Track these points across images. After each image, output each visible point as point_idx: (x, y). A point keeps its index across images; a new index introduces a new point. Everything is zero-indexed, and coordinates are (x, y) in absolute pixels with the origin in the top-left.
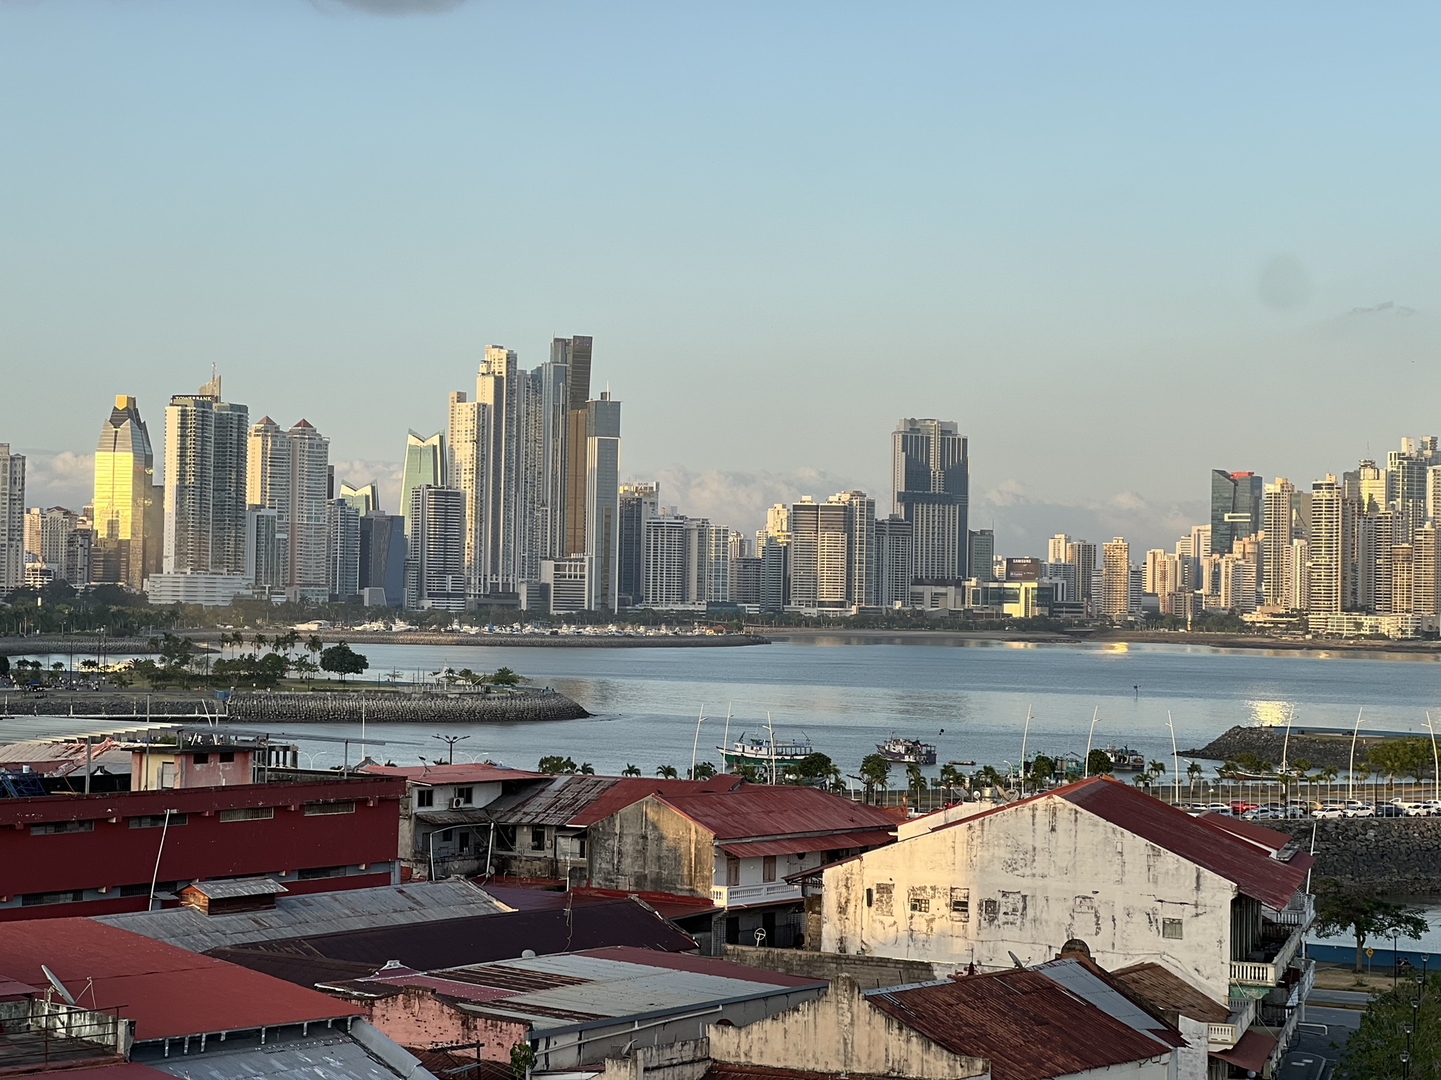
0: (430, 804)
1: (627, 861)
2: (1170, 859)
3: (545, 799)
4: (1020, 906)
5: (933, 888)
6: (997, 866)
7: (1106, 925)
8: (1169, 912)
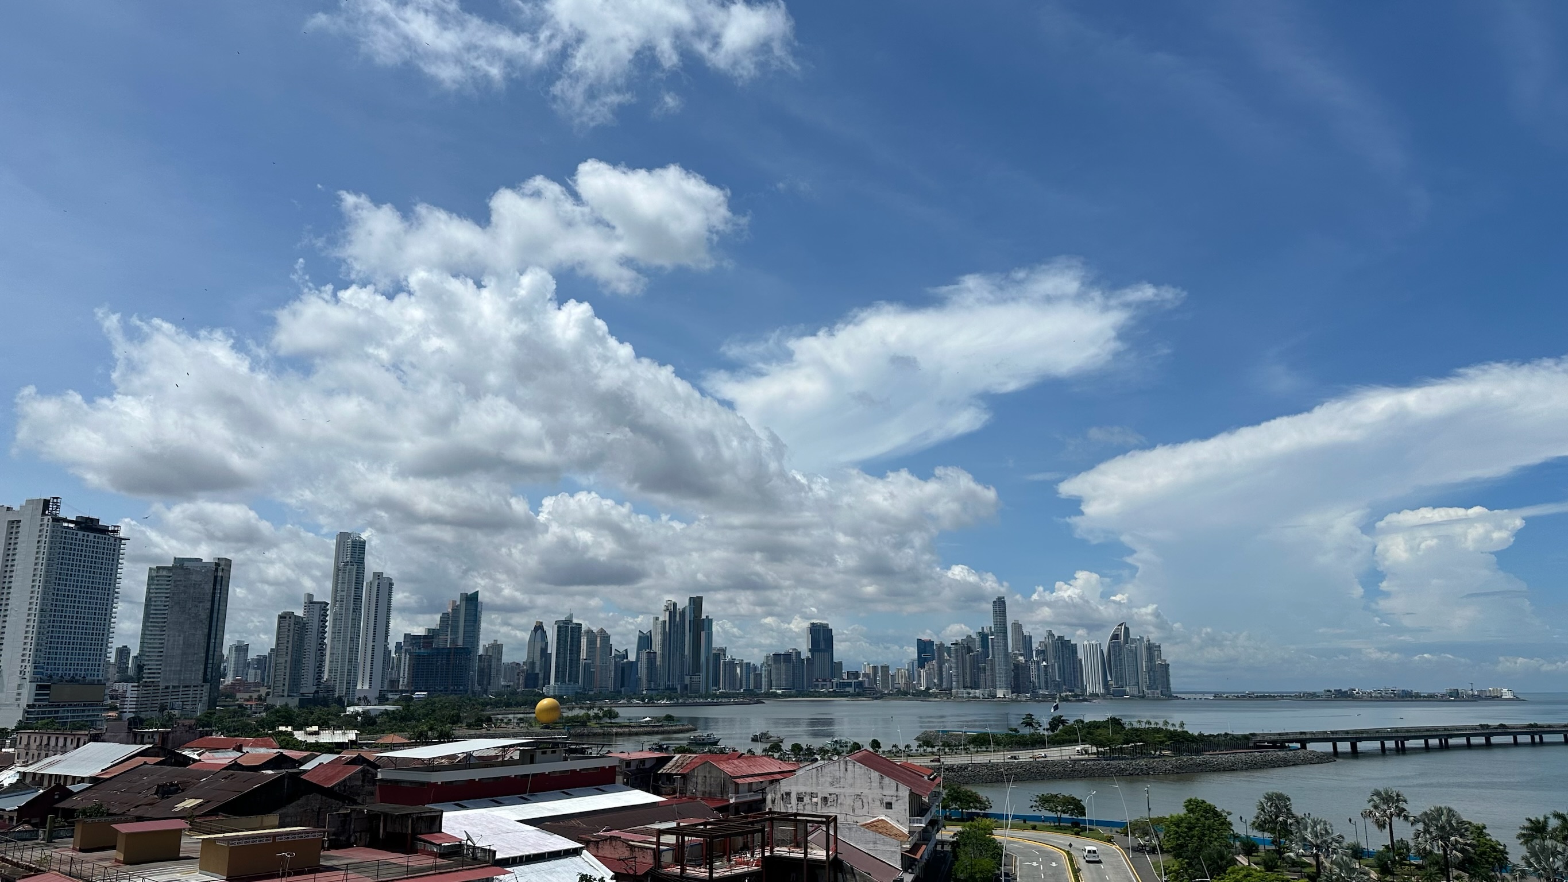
0: (630, 767)
1: (699, 786)
2: (887, 780)
3: (671, 763)
4: (835, 799)
5: (805, 793)
6: (827, 784)
7: (866, 805)
8: (887, 799)
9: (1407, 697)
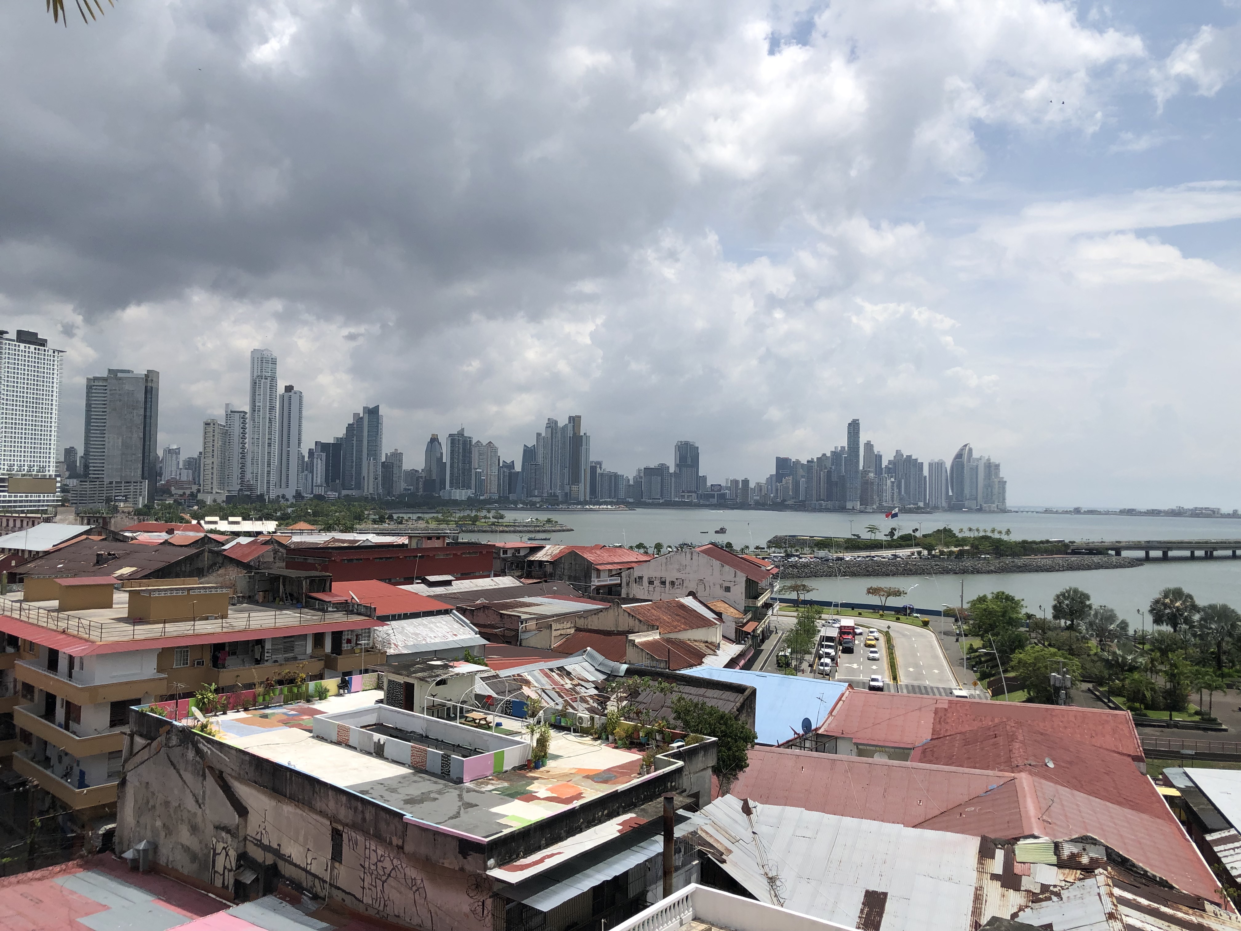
0: (506, 554)
1: (566, 571)
2: (727, 568)
3: (542, 553)
4: (681, 583)
5: (656, 578)
6: (675, 571)
7: (708, 588)
8: (728, 585)
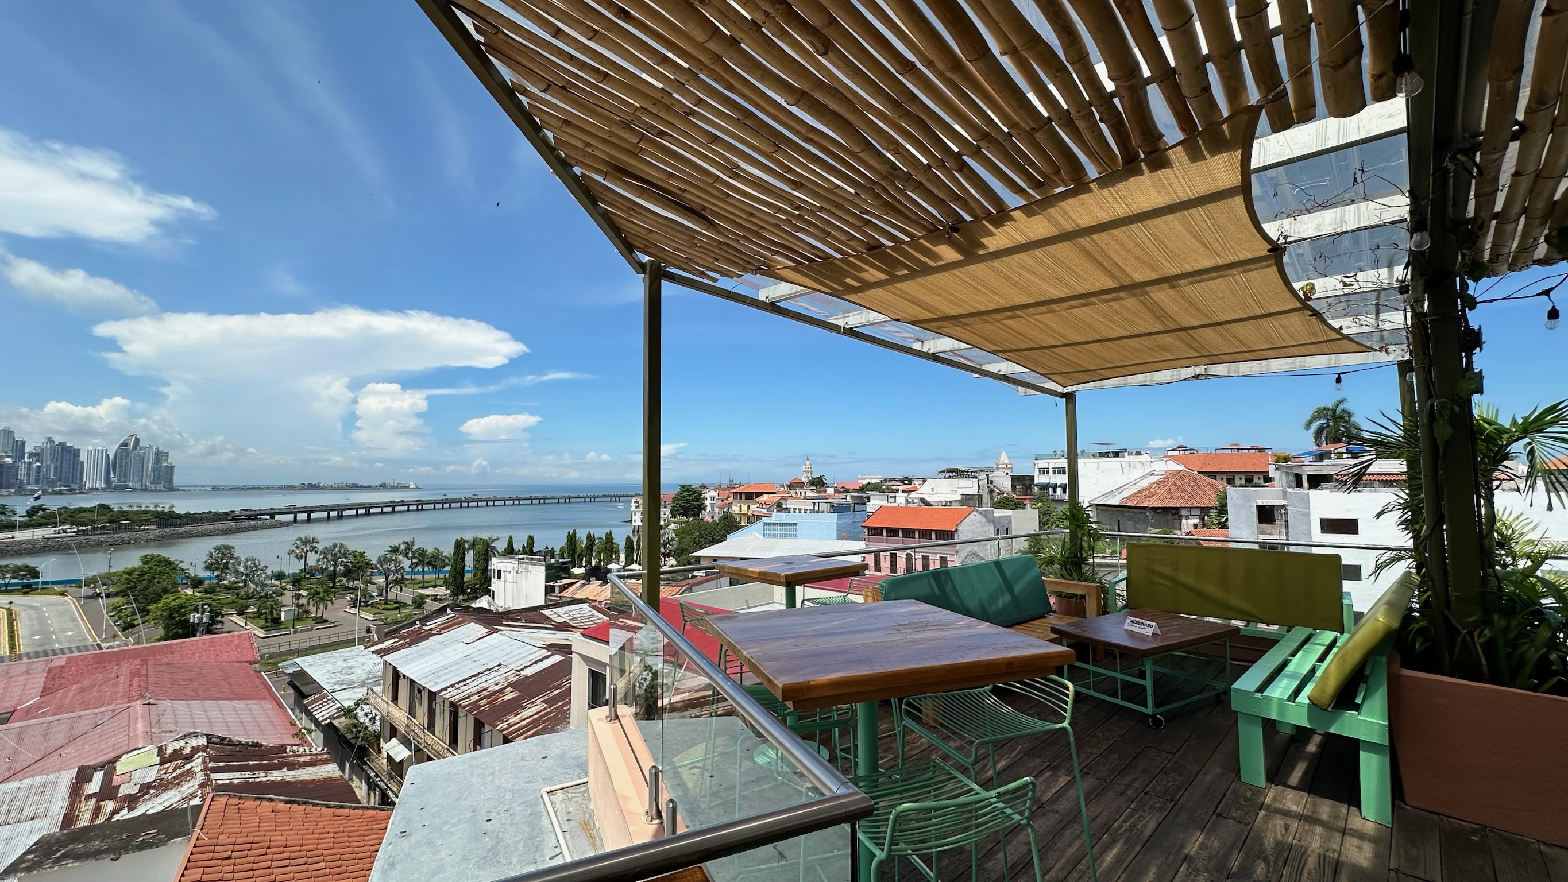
9: (356, 487)
